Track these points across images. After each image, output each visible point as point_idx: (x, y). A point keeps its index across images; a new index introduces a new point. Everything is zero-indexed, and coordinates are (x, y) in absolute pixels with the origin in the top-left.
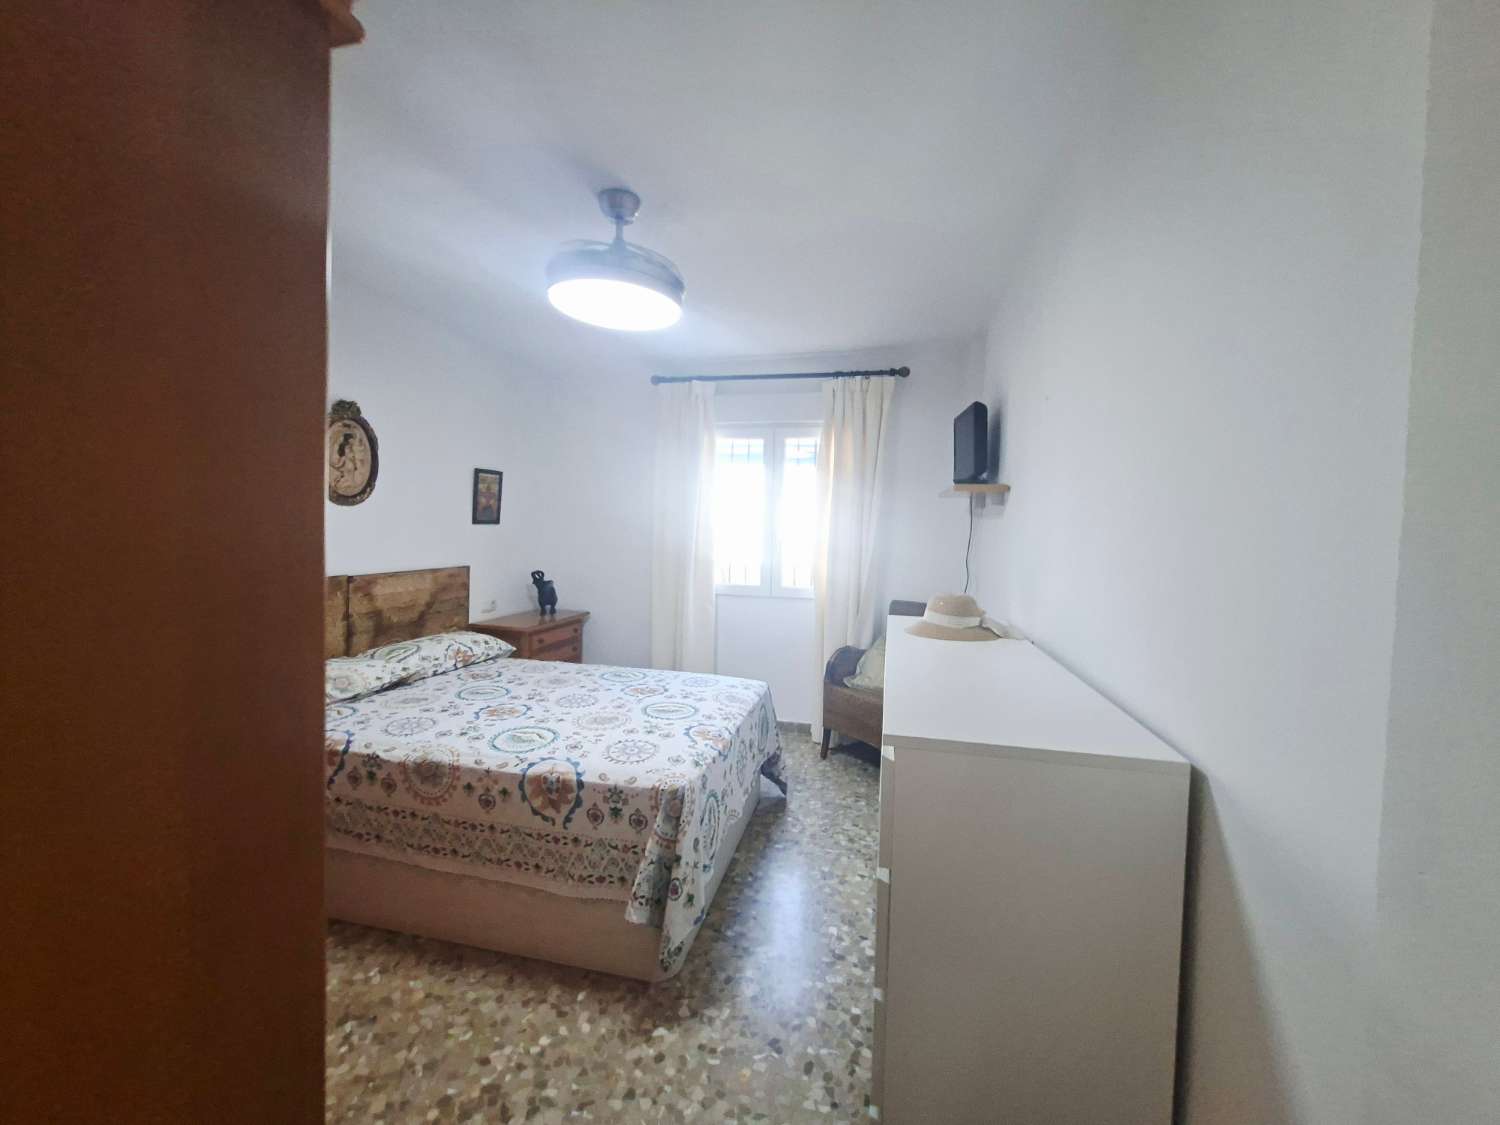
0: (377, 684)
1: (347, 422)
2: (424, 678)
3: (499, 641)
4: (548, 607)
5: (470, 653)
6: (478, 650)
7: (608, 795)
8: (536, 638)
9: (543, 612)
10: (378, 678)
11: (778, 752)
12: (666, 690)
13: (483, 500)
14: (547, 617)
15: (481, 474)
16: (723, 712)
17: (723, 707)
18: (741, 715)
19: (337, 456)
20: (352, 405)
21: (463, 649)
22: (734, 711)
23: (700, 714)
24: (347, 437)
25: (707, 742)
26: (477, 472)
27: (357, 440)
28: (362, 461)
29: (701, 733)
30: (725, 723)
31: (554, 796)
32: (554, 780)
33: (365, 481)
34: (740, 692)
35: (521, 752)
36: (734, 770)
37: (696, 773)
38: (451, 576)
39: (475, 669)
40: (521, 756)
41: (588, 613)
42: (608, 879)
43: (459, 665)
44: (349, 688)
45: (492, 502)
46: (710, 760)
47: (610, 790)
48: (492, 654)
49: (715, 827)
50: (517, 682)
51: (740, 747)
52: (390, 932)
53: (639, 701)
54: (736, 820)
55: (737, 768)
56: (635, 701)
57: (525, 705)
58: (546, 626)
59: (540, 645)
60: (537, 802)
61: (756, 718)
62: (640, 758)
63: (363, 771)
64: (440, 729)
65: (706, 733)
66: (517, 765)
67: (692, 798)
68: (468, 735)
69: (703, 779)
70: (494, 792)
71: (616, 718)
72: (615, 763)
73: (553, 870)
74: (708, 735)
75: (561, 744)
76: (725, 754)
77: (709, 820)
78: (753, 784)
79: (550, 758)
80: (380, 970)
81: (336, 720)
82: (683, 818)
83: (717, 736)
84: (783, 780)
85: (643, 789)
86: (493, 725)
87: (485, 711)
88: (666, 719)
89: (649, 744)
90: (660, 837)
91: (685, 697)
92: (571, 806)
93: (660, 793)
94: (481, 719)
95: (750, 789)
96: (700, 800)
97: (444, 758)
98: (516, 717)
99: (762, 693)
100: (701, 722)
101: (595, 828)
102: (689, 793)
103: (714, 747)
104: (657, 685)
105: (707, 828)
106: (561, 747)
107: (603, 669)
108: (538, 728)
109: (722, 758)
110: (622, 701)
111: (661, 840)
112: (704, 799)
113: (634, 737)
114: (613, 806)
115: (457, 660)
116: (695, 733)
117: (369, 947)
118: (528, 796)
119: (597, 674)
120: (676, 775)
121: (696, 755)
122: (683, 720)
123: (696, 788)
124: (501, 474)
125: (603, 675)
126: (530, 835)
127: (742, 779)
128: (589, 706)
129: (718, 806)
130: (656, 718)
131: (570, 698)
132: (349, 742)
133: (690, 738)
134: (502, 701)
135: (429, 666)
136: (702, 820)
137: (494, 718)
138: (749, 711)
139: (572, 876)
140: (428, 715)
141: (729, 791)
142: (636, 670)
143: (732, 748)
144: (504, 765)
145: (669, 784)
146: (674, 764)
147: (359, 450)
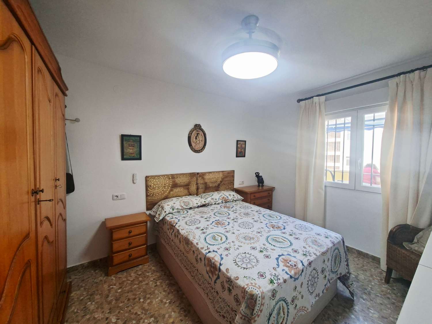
0: (196, 205)
1: (197, 130)
2: (212, 205)
3: (238, 195)
4: (261, 184)
5: (227, 198)
6: (230, 198)
7: (228, 280)
8: (252, 195)
9: (259, 186)
10: (197, 203)
11: (348, 275)
12: (284, 229)
13: (239, 150)
14: (260, 188)
15: (238, 142)
16: (305, 250)
17: (307, 246)
18: (315, 254)
19: (195, 140)
20: (199, 125)
21: (225, 197)
22: (312, 250)
23: (293, 247)
24: (198, 134)
25: (285, 268)
26: (237, 141)
27: (200, 134)
28: (202, 140)
29: (285, 261)
30: (302, 258)
31: (212, 269)
32: (213, 262)
33: (203, 146)
34: (322, 240)
35: (210, 244)
36: (305, 286)
37: (270, 287)
38: (228, 173)
39: (228, 204)
40: (209, 246)
41: (275, 188)
42: (226, 318)
43: (224, 202)
44: (188, 205)
45: (242, 150)
46: (281, 281)
47: (228, 278)
48: (235, 199)
49: (284, 317)
50: (235, 212)
51: (311, 272)
52: (180, 288)
53: (269, 232)
54: (306, 312)
55: (308, 284)
56: (267, 232)
57: (229, 222)
58: (260, 190)
59: (254, 198)
60: (208, 269)
61: (329, 255)
62: (247, 266)
63: (177, 234)
64: (198, 226)
65: (288, 261)
66: (206, 250)
67: (263, 301)
68: (203, 231)
69: (275, 291)
70: (198, 257)
71: (253, 238)
72: (236, 265)
73: (211, 299)
74: (288, 263)
75: (225, 246)
76: (296, 277)
77: (278, 314)
78: (325, 291)
79: (216, 252)
80: (170, 302)
81: (180, 215)
82: (255, 312)
83: (293, 265)
84: (351, 291)
85: (240, 285)
86: (213, 228)
87: (216, 222)
88: (274, 246)
89: (256, 259)
90: (243, 315)
91: (290, 235)
92: (216, 277)
93: (246, 292)
94: (212, 225)
95: (321, 294)
96: (269, 304)
97: (191, 238)
98: (222, 227)
99: (336, 242)
100: (289, 253)
101: (222, 292)
102: (260, 299)
103: (288, 272)
104: (282, 225)
105: (275, 319)
106: (223, 247)
107: (268, 211)
108: (224, 235)
109: (293, 279)
110: (262, 230)
111: (243, 318)
112: (273, 303)
113: (253, 252)
114: (229, 286)
115: (223, 200)
116: (282, 260)
117: (172, 290)
118: (206, 265)
119: (263, 213)
120: (256, 286)
121: (274, 276)
122: (281, 249)
123: (265, 297)
124: (245, 141)
125: (265, 214)
126: (206, 280)
127: (313, 289)
128: (248, 229)
129: (287, 306)
130: (270, 243)
131: (245, 223)
132: (177, 223)
133: (278, 262)
134: (222, 218)
135: (214, 201)
136: (270, 315)
137: (216, 225)
138: (322, 253)
139: (215, 307)
140: (200, 219)
141: (299, 297)
142: (279, 214)
143: (303, 274)
144: (202, 248)
145: (250, 289)
146: (260, 277)
147: (201, 137)
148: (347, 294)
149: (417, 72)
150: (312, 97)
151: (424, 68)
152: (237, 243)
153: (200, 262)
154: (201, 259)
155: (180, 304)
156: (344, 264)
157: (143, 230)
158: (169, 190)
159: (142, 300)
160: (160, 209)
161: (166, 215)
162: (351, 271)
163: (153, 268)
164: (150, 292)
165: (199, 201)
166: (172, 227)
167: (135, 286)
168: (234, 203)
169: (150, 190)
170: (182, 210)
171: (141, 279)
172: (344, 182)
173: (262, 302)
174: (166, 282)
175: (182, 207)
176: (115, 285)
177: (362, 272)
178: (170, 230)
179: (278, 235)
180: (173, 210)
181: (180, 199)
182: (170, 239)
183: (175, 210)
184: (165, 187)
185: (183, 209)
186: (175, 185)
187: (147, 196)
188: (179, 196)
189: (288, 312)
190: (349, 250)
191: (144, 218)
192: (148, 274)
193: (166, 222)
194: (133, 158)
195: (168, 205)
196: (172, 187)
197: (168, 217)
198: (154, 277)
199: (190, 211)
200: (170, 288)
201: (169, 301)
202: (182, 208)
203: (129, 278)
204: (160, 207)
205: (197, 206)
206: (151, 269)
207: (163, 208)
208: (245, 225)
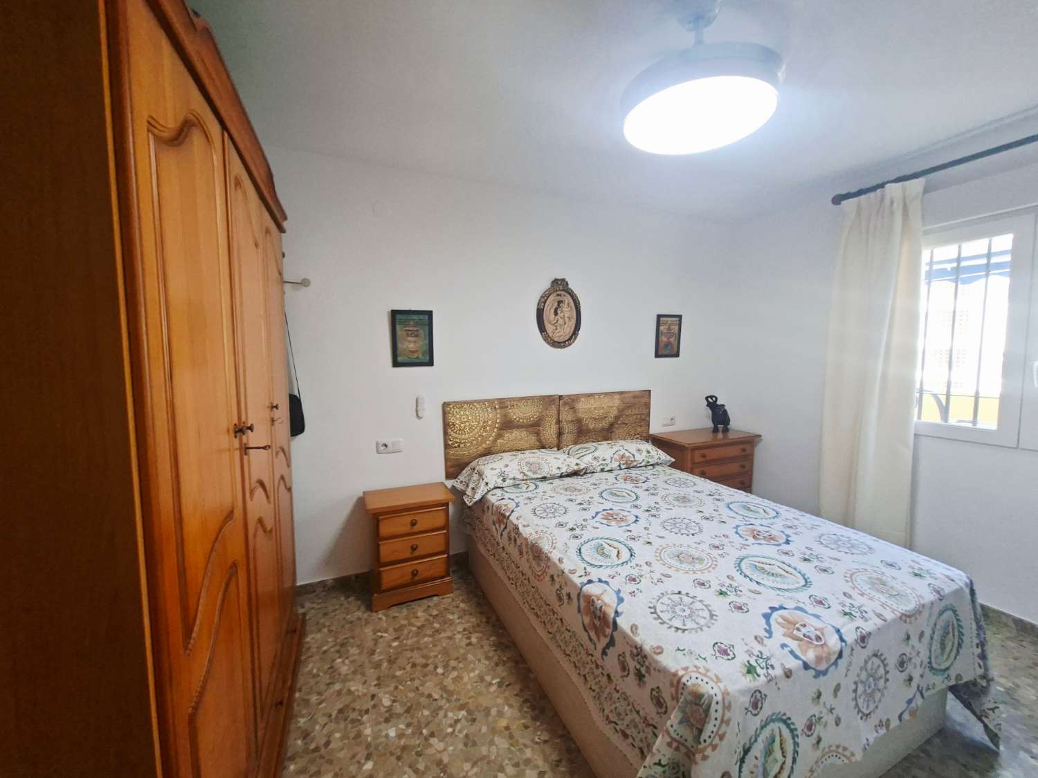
0: (558, 472)
1: (559, 292)
2: (594, 472)
3: (660, 452)
4: (721, 427)
5: (632, 459)
6: (639, 457)
7: (635, 651)
8: (697, 453)
9: (715, 430)
10: (559, 468)
11: (984, 683)
12: (788, 542)
13: (664, 339)
14: (720, 435)
15: (661, 319)
16: (848, 601)
17: (854, 594)
18: (879, 616)
19: (554, 316)
20: (563, 280)
21: (627, 454)
22: (869, 606)
23: (810, 591)
24: (560, 302)
25: (788, 641)
26: (659, 316)
28: (569, 318)
29: (789, 623)
30: (840, 621)
31: (597, 623)
32: (598, 606)
33: (572, 332)
34: (901, 579)
35: (591, 565)
36: (846, 695)
37: (747, 682)
38: (635, 397)
39: (634, 473)
40: (589, 569)
41: (760, 436)
42: (630, 740)
43: (623, 467)
44: (538, 471)
45: (672, 340)
46: (778, 672)
47: (636, 647)
48: (652, 461)
49: (784, 763)
50: (652, 491)
51: (866, 662)
52: (521, 655)
53: (744, 546)
54: (846, 761)
55: (855, 691)
56: (738, 546)
57: (637, 517)
58: (718, 442)
59: (703, 459)
60: (587, 620)
61: (923, 622)
62: (684, 625)
63: (513, 535)
64: (562, 519)
65: (798, 626)
66: (581, 576)
67: (728, 715)
68: (574, 532)
69: (758, 695)
70: (564, 592)
71: (701, 560)
72: (655, 619)
73: (594, 691)
74: (798, 629)
75: (626, 571)
76: (823, 667)
77: (769, 752)
78: (906, 716)
79: (606, 583)
80: (499, 682)
81: (521, 493)
82: (704, 736)
83: (813, 637)
84: (991, 726)
85: (665, 668)
86: (598, 528)
87: (604, 513)
88: (757, 583)
89: (709, 610)
90: (673, 739)
91: (805, 560)
92: (607, 640)
93: (681, 686)
94: (596, 519)
95: (895, 723)
96: (743, 723)
97: (546, 547)
98: (620, 527)
99: (948, 588)
100: (801, 605)
101: (622, 677)
102: (720, 707)
103: (798, 653)
104: (783, 532)
105: (759, 763)
106: (624, 574)
107: (740, 495)
108: (625, 545)
109: (812, 672)
110: (725, 541)
111: (675, 744)
112: (756, 722)
113: (700, 592)
114: (638, 667)
115: (622, 462)
116: (780, 620)
117: (505, 659)
118: (582, 610)
119: (728, 500)
120: (709, 674)
121: (758, 656)
122: (779, 592)
123: (733, 706)
124: (680, 317)
125: (732, 503)
126: (582, 645)
127: (872, 707)
128: (688, 535)
129: (794, 736)
130: (746, 576)
131: (679, 521)
132: (513, 511)
133: (768, 623)
134: (623, 507)
135: (598, 464)
136: (746, 751)
137: (605, 521)
138: (903, 614)
139: (604, 710)
140: (568, 504)
141: (830, 719)
142: (773, 505)
143: (843, 663)
144: (573, 572)
145: (693, 681)
146: (718, 654)
147: (567, 311)
148: (977, 732)
150: (882, 186)
152: (659, 568)
153: (568, 603)
154: (569, 595)
155: (521, 690)
156: (971, 649)
157: (439, 520)
158: (494, 434)
159: (440, 670)
160: (476, 477)
161: (489, 491)
162: (994, 673)
163: (462, 605)
164: (456, 655)
165: (562, 463)
166: (502, 518)
167: (426, 639)
168: (649, 472)
169: (452, 433)
170: (524, 482)
171: (436, 625)
172: (981, 425)
173: (723, 715)
174: (492, 639)
175: (525, 475)
176: (386, 631)
177: (1030, 681)
178: (497, 525)
179: (770, 558)
180: (504, 480)
181: (520, 455)
182: (498, 544)
183: (508, 482)
184: (485, 427)
185: (526, 480)
186: (508, 425)
187: (447, 446)
188: (516, 450)
189: (796, 752)
190: (986, 616)
191: (440, 496)
192: (451, 617)
193: (488, 507)
194: (417, 361)
195: (492, 469)
196: (500, 429)
197: (492, 495)
198: (466, 626)
199: (543, 486)
200: (498, 652)
201: (499, 680)
202: (525, 478)
203: (413, 621)
204: (476, 472)
205: (559, 475)
206: (457, 607)
207: (480, 474)
208: (678, 525)
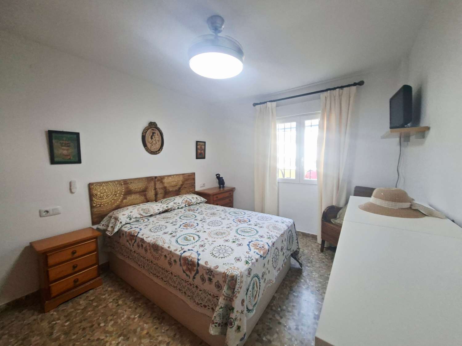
0: (157, 212)
1: (153, 128)
2: (174, 210)
3: (201, 197)
4: (221, 186)
5: (191, 202)
6: (193, 201)
7: (207, 271)
8: (215, 196)
9: (220, 187)
10: (158, 210)
11: (298, 250)
12: (250, 221)
13: (199, 151)
14: (222, 189)
15: (198, 143)
16: (268, 234)
17: (270, 232)
18: (276, 236)
19: (151, 140)
20: (155, 123)
21: (188, 200)
22: (274, 234)
23: (259, 234)
24: (153, 133)
25: (256, 250)
26: (197, 142)
27: (156, 134)
28: (158, 140)
29: (255, 245)
30: (267, 241)
31: (190, 267)
32: (190, 260)
33: (160, 147)
34: (279, 225)
35: (183, 245)
36: (271, 262)
37: (247, 267)
38: (189, 176)
39: (192, 207)
40: (183, 247)
41: (235, 188)
42: (208, 307)
43: (187, 205)
44: (149, 212)
45: (202, 152)
46: (254, 260)
47: (208, 270)
48: (198, 202)
49: (257, 290)
50: (201, 213)
51: (274, 251)
52: (148, 299)
53: (237, 226)
54: (271, 284)
55: (272, 261)
56: (235, 226)
57: (197, 223)
58: (221, 192)
59: (217, 199)
60: (185, 268)
61: (285, 236)
62: (224, 255)
63: (140, 243)
64: (166, 231)
65: (257, 245)
66: (180, 251)
67: (242, 279)
68: (172, 235)
69: (250, 270)
70: (172, 260)
71: (224, 233)
72: (213, 257)
73: (190, 296)
74: (258, 246)
75: (199, 243)
76: (264, 256)
77: (253, 288)
78: (284, 265)
79: (192, 250)
80: (139, 316)
81: (141, 223)
82: (236, 290)
83: (262, 247)
84: (300, 262)
85: (220, 272)
86: (182, 231)
87: (184, 224)
88: (244, 236)
89: (231, 248)
90: (225, 296)
91: (256, 225)
92: (195, 272)
93: (226, 276)
94: (180, 228)
95: (281, 268)
96: (247, 280)
97: (160, 243)
98: (191, 228)
99: (290, 225)
100: (257, 239)
101: (203, 284)
102: (240, 278)
103: (259, 253)
104: (248, 218)
105: (251, 293)
106: (198, 245)
107: (232, 209)
108: (195, 234)
109: (262, 258)
110: (231, 225)
111: (226, 298)
112: (249, 279)
113: (226, 244)
114: (209, 277)
115: (186, 204)
116: (252, 245)
117: (140, 304)
118: (182, 264)
119: (229, 212)
120: (235, 268)
121: (248, 258)
122: (250, 237)
123: (244, 275)
124: (205, 142)
125: (230, 212)
126: (183, 280)
127: (276, 265)
128: (218, 226)
129: (259, 280)
130: (240, 235)
131: (214, 222)
132: (139, 233)
133: (249, 247)
134: (191, 221)
135: (176, 206)
136: (248, 290)
137: (185, 228)
138: (281, 234)
139: (195, 301)
140: (166, 224)
141: (267, 272)
142: (243, 211)
143: (269, 253)
144: (176, 250)
145: (231, 272)
146: (237, 261)
147: (157, 137)
148: (298, 266)
149: (338, 90)
150: (266, 102)
151: (342, 87)
152: (211, 240)
153: (175, 264)
154: (175, 261)
155: (151, 314)
156: (295, 241)
157: (93, 247)
158: (121, 198)
159: (102, 325)
160: (113, 220)
161: (122, 226)
162: (300, 247)
163: (109, 289)
164: (111, 313)
165: (160, 207)
166: (132, 237)
167: (89, 313)
168: (198, 206)
169: (95, 200)
170: (141, 219)
171: (95, 304)
173: (241, 280)
174: (131, 298)
175: (141, 215)
176: (59, 319)
177: (306, 248)
178: (130, 242)
179: (246, 227)
180: (130, 219)
181: (138, 207)
182: (131, 251)
183: (133, 220)
184: (116, 195)
185: (142, 218)
186: (129, 192)
187: (92, 207)
188: (134, 204)
189: (260, 285)
190: (298, 233)
191: (89, 234)
192: (104, 297)
193: (123, 234)
194: (69, 161)
195: (123, 215)
196: (124, 195)
197: (125, 227)
198: (114, 298)
199: (151, 219)
200: (136, 303)
201: (139, 315)
202: (142, 216)
203: (78, 307)
204: (113, 218)
205: (159, 213)
206: (106, 291)
207: (116, 219)
208: (216, 223)
